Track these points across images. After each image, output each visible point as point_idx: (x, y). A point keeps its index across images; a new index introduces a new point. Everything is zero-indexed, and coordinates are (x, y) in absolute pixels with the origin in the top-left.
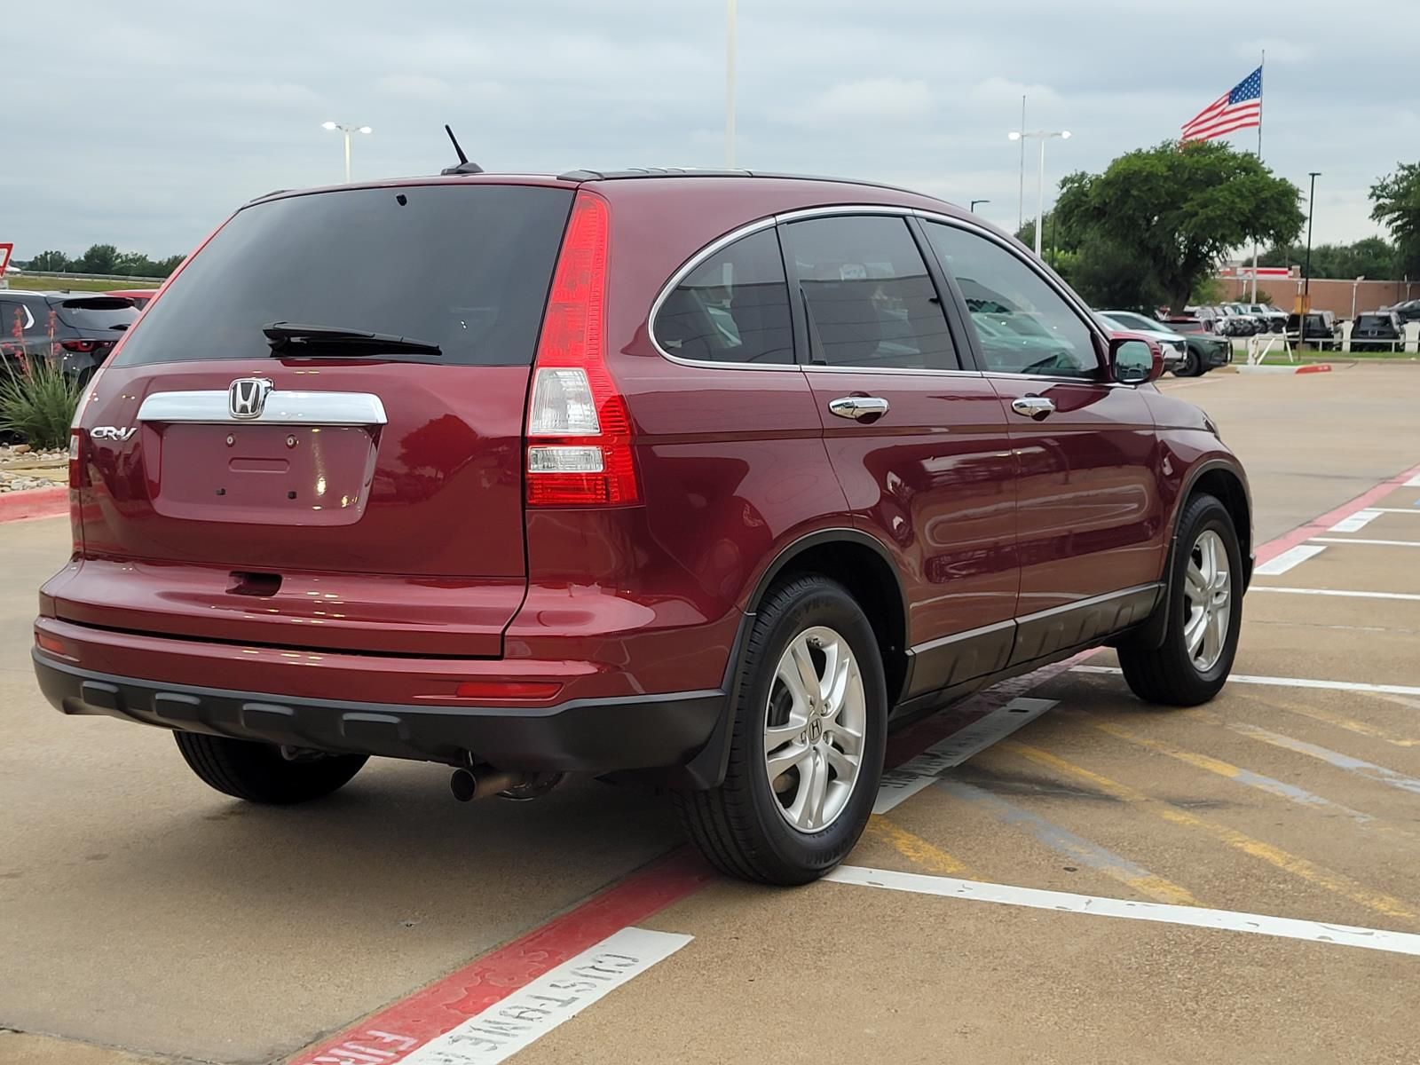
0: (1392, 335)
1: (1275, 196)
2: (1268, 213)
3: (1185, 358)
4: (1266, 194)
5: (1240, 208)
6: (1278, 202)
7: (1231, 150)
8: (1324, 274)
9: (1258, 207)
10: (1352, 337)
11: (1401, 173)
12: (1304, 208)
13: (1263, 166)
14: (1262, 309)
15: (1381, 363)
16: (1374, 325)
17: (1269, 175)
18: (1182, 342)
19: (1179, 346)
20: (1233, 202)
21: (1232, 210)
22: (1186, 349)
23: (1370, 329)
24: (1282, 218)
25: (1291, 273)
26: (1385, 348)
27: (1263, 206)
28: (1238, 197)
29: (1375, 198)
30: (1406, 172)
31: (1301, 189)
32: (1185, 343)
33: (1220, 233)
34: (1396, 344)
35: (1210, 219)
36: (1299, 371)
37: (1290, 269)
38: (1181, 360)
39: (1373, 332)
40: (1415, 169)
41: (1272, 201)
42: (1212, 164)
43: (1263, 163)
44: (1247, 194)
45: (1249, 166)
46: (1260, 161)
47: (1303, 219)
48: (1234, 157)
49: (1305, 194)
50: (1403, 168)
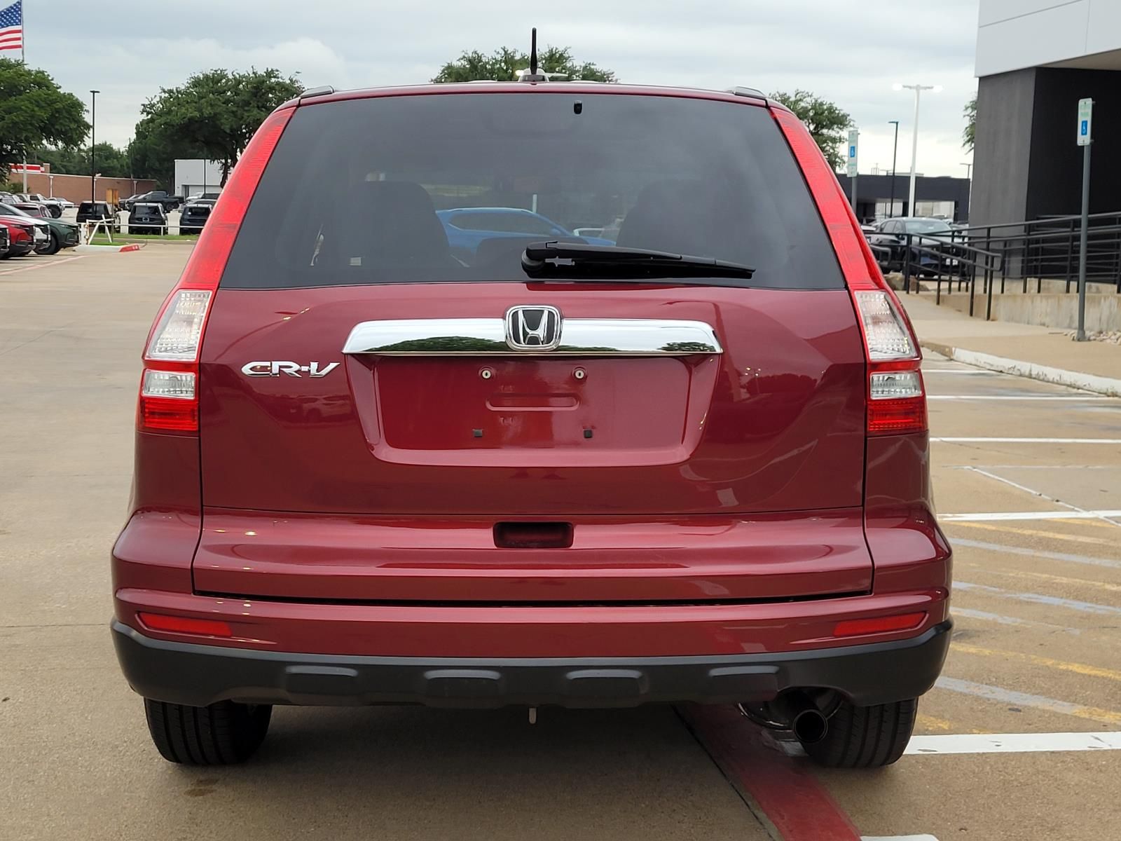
0: (160, 221)
1: (66, 107)
2: (61, 121)
3: (49, 239)
4: (59, 105)
5: (39, 115)
6: (69, 112)
7: (26, 67)
8: (64, 170)
9: (53, 115)
10: (130, 223)
11: (164, 95)
12: (87, 118)
13: (52, 82)
14: (39, 198)
15: (165, 243)
16: (146, 213)
17: (59, 90)
18: (46, 225)
19: (44, 229)
20: (33, 110)
21: (32, 117)
22: (49, 232)
23: (143, 216)
24: (73, 126)
25: (43, 169)
26: (156, 232)
27: (57, 115)
28: (37, 106)
29: (145, 113)
30: (167, 95)
31: (84, 103)
32: (49, 226)
33: (24, 135)
34: (164, 228)
35: (15, 123)
36: (122, 250)
37: (42, 166)
38: (46, 241)
39: (146, 219)
40: (173, 93)
41: (64, 111)
42: (12, 78)
43: (52, 80)
44: (44, 104)
45: (41, 81)
46: (50, 78)
47: (88, 127)
48: (29, 72)
49: (88, 106)
50: (165, 92)
